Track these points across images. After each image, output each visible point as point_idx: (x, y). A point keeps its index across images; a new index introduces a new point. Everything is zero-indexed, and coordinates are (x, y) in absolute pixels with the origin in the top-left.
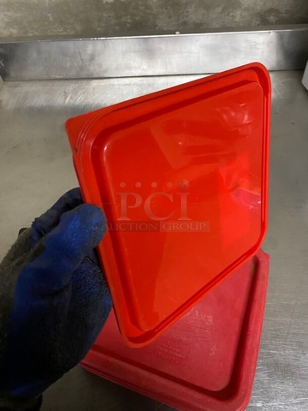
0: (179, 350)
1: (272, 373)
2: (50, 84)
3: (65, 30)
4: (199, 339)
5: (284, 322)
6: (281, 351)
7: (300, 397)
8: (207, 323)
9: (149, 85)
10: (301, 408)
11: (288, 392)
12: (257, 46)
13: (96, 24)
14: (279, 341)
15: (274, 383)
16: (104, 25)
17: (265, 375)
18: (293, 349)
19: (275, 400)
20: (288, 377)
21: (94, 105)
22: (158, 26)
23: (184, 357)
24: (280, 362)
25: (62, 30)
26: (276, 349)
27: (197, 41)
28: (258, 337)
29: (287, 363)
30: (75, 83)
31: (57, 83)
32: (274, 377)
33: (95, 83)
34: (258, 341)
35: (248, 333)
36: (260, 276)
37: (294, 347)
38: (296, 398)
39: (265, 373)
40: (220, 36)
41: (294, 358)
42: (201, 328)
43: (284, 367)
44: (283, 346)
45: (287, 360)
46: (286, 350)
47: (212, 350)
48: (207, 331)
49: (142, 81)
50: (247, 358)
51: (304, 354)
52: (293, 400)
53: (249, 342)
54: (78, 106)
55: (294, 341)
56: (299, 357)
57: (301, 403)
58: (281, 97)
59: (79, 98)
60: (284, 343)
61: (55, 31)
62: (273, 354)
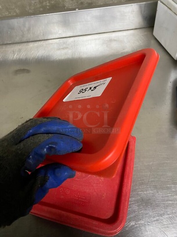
0: (84, 198)
1: (140, 205)
2: (4, 47)
3: (10, 13)
4: (96, 190)
5: (146, 176)
6: (144, 192)
7: (156, 217)
8: (100, 180)
9: (64, 43)
10: (157, 223)
11: (149, 215)
12: (125, 14)
13: (28, 8)
14: (144, 186)
15: (141, 211)
16: (33, 8)
17: (136, 206)
18: (152, 190)
19: (142, 220)
20: (149, 206)
21: (31, 58)
22: (66, 6)
23: (87, 201)
24: (144, 198)
25: (8, 13)
26: (142, 191)
27: (89, 13)
28: (129, 185)
29: (149, 198)
30: (20, 45)
31: (8, 46)
32: (141, 207)
33: (31, 45)
34: (129, 188)
35: (123, 184)
36: (130, 150)
37: (152, 189)
38: (154, 217)
39: (136, 205)
40: (103, 9)
41: (152, 195)
42: (97, 184)
43: (147, 201)
44: (146, 189)
45: (148, 197)
46: (147, 191)
47: (104, 195)
48: (101, 185)
49: (59, 41)
50: (123, 198)
51: (158, 192)
52: (152, 219)
53: (124, 189)
54: (22, 59)
55: (152, 186)
56: (155, 194)
57: (157, 220)
58: (142, 44)
59: (22, 55)
60: (146, 187)
61: (4, 14)
62: (140, 194)
